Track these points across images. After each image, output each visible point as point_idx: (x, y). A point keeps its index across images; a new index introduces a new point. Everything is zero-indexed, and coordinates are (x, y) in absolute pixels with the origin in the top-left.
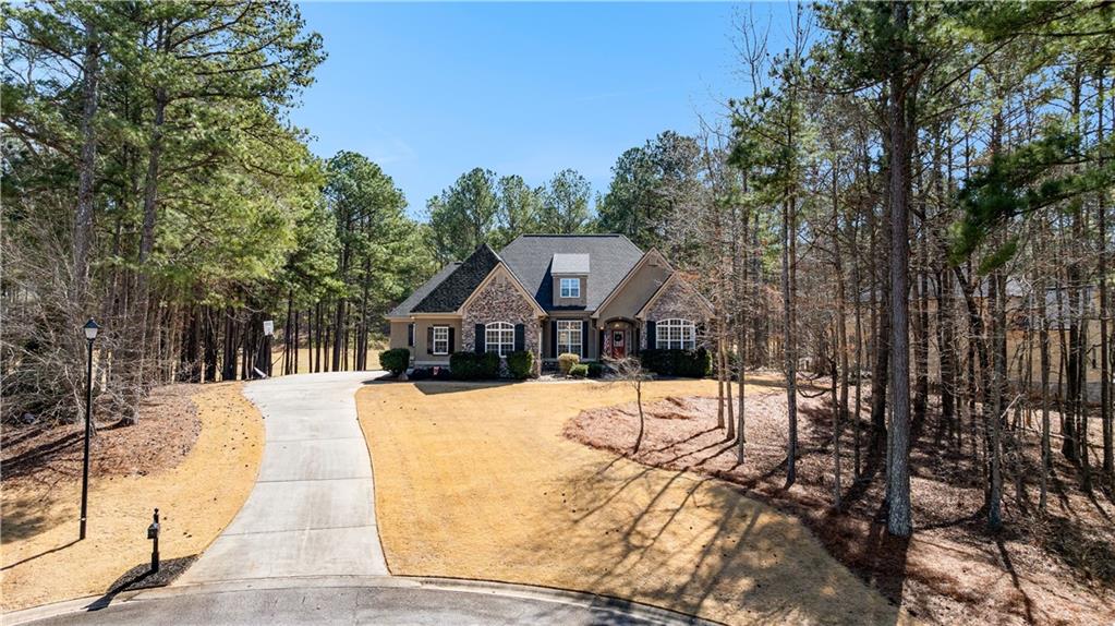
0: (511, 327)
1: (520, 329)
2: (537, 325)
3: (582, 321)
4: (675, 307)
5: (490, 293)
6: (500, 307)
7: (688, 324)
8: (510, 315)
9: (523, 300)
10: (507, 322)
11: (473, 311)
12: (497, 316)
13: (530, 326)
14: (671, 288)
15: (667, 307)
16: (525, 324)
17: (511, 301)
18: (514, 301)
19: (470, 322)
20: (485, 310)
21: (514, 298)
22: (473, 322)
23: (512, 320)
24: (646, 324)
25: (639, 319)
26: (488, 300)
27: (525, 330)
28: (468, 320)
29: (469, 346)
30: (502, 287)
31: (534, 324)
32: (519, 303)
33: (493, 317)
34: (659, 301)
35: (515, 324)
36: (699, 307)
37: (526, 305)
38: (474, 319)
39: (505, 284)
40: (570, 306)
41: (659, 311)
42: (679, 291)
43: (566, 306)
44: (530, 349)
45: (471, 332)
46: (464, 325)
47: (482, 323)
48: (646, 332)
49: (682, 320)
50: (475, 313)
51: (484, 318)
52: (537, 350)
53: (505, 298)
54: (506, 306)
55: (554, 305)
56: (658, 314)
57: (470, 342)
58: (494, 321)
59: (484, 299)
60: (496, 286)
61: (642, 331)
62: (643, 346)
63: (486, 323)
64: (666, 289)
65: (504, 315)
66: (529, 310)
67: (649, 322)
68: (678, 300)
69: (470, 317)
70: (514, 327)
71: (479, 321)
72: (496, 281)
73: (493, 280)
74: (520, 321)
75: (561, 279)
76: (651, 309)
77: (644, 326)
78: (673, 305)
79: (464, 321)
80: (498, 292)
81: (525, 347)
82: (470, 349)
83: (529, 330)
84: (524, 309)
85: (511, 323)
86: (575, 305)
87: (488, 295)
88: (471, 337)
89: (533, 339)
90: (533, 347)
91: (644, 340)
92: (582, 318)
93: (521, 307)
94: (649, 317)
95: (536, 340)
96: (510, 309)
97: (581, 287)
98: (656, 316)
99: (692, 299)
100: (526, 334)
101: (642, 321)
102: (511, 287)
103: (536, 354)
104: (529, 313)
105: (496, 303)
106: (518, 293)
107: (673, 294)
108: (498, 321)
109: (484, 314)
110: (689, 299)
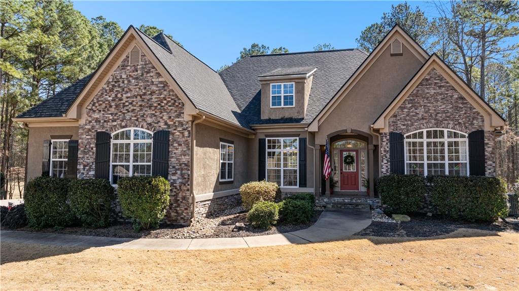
0: (149, 136)
1: (162, 140)
2: (188, 131)
3: (298, 138)
4: (435, 110)
5: (119, 81)
6: (134, 103)
7: (456, 135)
8: (147, 117)
9: (168, 90)
10: (142, 127)
11: (95, 111)
12: (128, 117)
13: (178, 133)
14: (425, 82)
15: (421, 111)
16: (169, 130)
17: (149, 93)
18: (154, 92)
19: (89, 130)
20: (111, 109)
21: (154, 88)
22: (93, 129)
23: (150, 124)
24: (388, 137)
25: (377, 131)
26: (116, 93)
27: (169, 140)
28: (87, 127)
29: (88, 168)
30: (137, 71)
31: (184, 129)
32: (162, 96)
33: (122, 121)
34: (407, 102)
35: (154, 130)
36: (474, 110)
37: (173, 98)
38: (95, 124)
39: (142, 65)
40: (282, 119)
41: (408, 118)
42: (440, 87)
43: (277, 118)
44: (177, 173)
45: (91, 146)
46: (82, 134)
47: (107, 130)
48: (388, 149)
49: (446, 131)
50: (96, 115)
51: (109, 122)
52: (189, 175)
53: (142, 88)
54: (143, 101)
55: (262, 119)
56: (406, 123)
57: (88, 161)
58: (123, 127)
59: (110, 91)
60: (128, 70)
61: (381, 147)
62: (384, 170)
63: (112, 130)
64: (418, 85)
65: (139, 116)
66: (177, 106)
67: (391, 134)
68: (438, 101)
69: (90, 122)
70: (152, 136)
71: (103, 127)
72: (128, 61)
73: (124, 61)
74: (163, 126)
75: (271, 84)
76: (395, 116)
77: (385, 140)
78: (430, 108)
79: (81, 128)
80: (131, 79)
81: (169, 170)
82: (88, 174)
83: (175, 140)
84: (170, 106)
85: (149, 130)
86: (289, 116)
87: (116, 85)
88: (91, 154)
89: (183, 157)
90: (182, 170)
91: (386, 162)
92: (299, 133)
93: (165, 102)
94: (392, 128)
95: (188, 157)
96: (147, 107)
97: (297, 92)
98: (404, 125)
99: (462, 98)
100: (171, 147)
101: (382, 134)
102: (150, 70)
103: (187, 182)
104: (176, 111)
105: (127, 98)
106: (160, 79)
107: (430, 91)
108: (130, 127)
109: (110, 115)
110: (457, 99)
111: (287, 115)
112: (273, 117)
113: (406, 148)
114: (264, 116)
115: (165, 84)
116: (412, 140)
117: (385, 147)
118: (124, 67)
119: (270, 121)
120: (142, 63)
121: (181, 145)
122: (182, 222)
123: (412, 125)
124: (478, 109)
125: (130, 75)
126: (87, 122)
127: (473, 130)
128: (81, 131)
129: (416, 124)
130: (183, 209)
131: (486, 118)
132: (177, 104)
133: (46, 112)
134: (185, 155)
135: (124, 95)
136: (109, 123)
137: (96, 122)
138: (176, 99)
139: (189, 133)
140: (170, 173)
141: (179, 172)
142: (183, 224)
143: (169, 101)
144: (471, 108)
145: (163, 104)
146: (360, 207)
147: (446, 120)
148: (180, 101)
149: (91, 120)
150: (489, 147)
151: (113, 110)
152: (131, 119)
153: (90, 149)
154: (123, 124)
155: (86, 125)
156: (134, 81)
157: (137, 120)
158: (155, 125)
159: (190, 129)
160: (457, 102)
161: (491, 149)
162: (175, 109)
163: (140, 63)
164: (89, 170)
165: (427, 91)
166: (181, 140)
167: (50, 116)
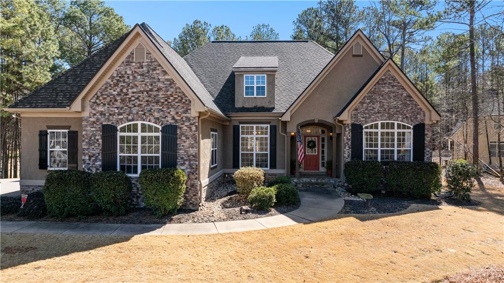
0: (157, 130)
1: (170, 134)
2: (195, 126)
3: (269, 125)
4: (388, 106)
5: (124, 77)
6: (141, 98)
7: (404, 127)
8: (154, 112)
9: (174, 88)
10: (149, 121)
11: (99, 104)
12: (134, 112)
13: (185, 128)
14: (381, 82)
15: (377, 106)
16: (177, 124)
17: (156, 89)
18: (161, 89)
19: (94, 122)
20: (116, 103)
21: (161, 85)
22: (98, 122)
23: (158, 119)
24: (350, 127)
25: (341, 122)
26: (121, 88)
27: (177, 134)
28: (91, 119)
29: (93, 158)
30: (143, 68)
31: (191, 124)
32: (169, 93)
33: (129, 115)
34: (366, 98)
35: (162, 124)
36: (418, 107)
37: (180, 95)
38: (100, 117)
39: (148, 62)
40: (255, 108)
41: (366, 111)
42: (393, 86)
43: (250, 107)
44: (185, 164)
45: (97, 137)
46: (86, 126)
47: (113, 123)
48: (350, 138)
49: (396, 123)
50: (100, 109)
51: (115, 115)
52: (197, 166)
53: (148, 84)
54: (149, 96)
55: (236, 106)
56: (365, 115)
57: (94, 152)
58: (130, 121)
59: (115, 86)
60: (133, 66)
61: (344, 136)
62: (346, 155)
63: (119, 123)
64: (376, 84)
65: (146, 111)
66: (184, 102)
67: (353, 125)
68: (391, 98)
69: (94, 115)
70: (160, 129)
71: (108, 120)
72: (133, 58)
73: (129, 57)
74: (170, 120)
75: (245, 75)
76: (356, 110)
77: (347, 130)
78: (384, 104)
79: (85, 120)
80: (136, 75)
81: (178, 161)
82: (94, 164)
83: (183, 134)
84: (177, 102)
85: (156, 124)
86: (261, 106)
87: (121, 80)
88: (97, 145)
89: (191, 149)
90: (190, 160)
91: (348, 148)
92: (270, 121)
93: (172, 98)
94: (354, 119)
95: (196, 150)
96: (154, 103)
97: (268, 84)
98: (363, 117)
99: (410, 97)
100: (179, 140)
101: (345, 124)
102: (156, 67)
103: (196, 171)
104: (183, 107)
105: (133, 93)
106: (167, 77)
107: (384, 89)
108: (137, 120)
109: (116, 109)
110: (406, 97)
111: (259, 105)
112: (246, 106)
113: (364, 137)
114: (238, 105)
115: (172, 82)
116: (369, 130)
117: (347, 136)
118: (128, 63)
119: (244, 110)
120: (147, 60)
121: (188, 138)
122: (191, 207)
123: (370, 117)
124: (421, 106)
125: (135, 72)
126: (91, 114)
127: (417, 123)
128: (84, 123)
129: (373, 117)
130: (192, 195)
131: (427, 114)
132: (184, 101)
133: (41, 103)
134: (192, 148)
135: (130, 91)
136: (114, 117)
137: (100, 115)
138: (183, 96)
139: (196, 128)
140: (179, 163)
141: (187, 163)
142: (192, 208)
143: (176, 98)
144: (416, 105)
145: (170, 101)
146: (325, 186)
147: (397, 114)
148: (187, 98)
149: (95, 112)
150: (428, 137)
151: (118, 104)
152: (137, 113)
153: (96, 141)
154: (130, 118)
155: (91, 117)
156: (139, 77)
157: (144, 114)
158: (163, 120)
159: (197, 124)
160: (405, 99)
161: (429, 139)
162: (182, 106)
163: (146, 60)
164: (95, 160)
165: (382, 89)
166: (189, 134)
167: (48, 107)
